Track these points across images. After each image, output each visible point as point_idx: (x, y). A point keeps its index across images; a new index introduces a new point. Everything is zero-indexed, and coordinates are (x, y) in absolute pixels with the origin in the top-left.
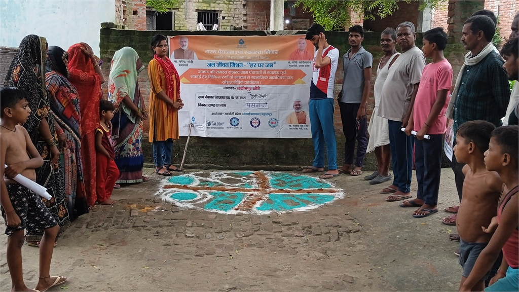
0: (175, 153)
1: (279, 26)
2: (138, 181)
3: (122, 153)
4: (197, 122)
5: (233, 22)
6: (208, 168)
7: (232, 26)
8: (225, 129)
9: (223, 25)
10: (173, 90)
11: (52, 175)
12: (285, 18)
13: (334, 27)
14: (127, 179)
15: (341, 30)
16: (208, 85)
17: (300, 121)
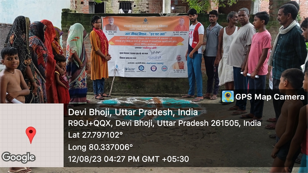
0: (106, 86)
1: (168, 10)
2: (84, 103)
3: (75, 86)
4: (119, 68)
5: (140, 8)
6: (126, 95)
7: (140, 11)
8: (136, 72)
9: (134, 10)
10: (105, 49)
11: (33, 99)
12: (172, 6)
13: (201, 11)
14: (77, 101)
15: (205, 13)
16: (125, 46)
17: (181, 68)
